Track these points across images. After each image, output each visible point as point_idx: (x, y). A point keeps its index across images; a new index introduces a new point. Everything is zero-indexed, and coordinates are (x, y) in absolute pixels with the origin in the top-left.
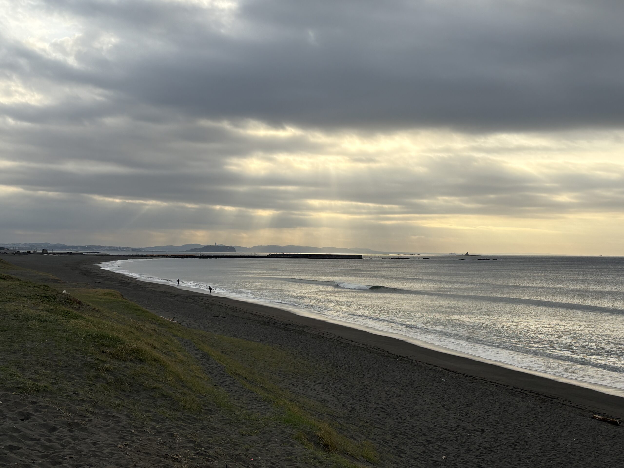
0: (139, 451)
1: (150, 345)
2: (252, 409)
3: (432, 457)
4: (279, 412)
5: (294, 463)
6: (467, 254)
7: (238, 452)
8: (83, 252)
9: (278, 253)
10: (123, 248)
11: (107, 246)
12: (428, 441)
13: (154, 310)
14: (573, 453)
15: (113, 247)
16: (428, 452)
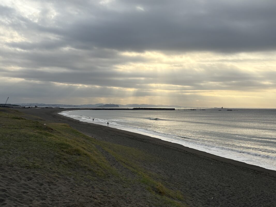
0: (79, 194)
1: (82, 148)
2: (128, 176)
3: (207, 198)
4: (139, 177)
5: (147, 200)
6: (222, 108)
7: (122, 195)
8: (52, 107)
9: (137, 108)
10: (70, 105)
11: (63, 104)
12: (205, 191)
13: (84, 132)
14: (270, 197)
15: (66, 105)
16: (205, 195)
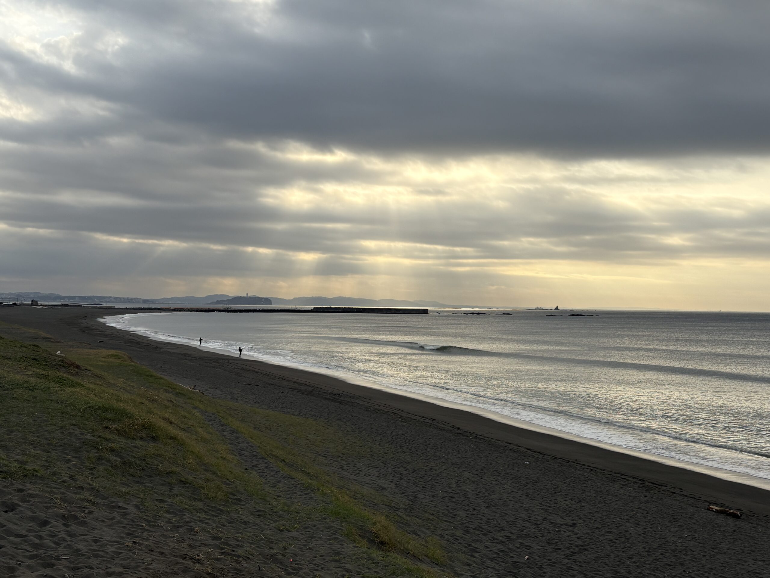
0: (151, 550)
1: (165, 419)
2: (291, 498)
3: (512, 557)
4: (324, 502)
5: (343, 565)
6: (557, 308)
7: (273, 552)
8: (81, 304)
9: (324, 307)
10: (132, 299)
11: (112, 296)
12: (508, 537)
13: (171, 376)
14: (684, 552)
15: (120, 298)
16: (507, 550)
